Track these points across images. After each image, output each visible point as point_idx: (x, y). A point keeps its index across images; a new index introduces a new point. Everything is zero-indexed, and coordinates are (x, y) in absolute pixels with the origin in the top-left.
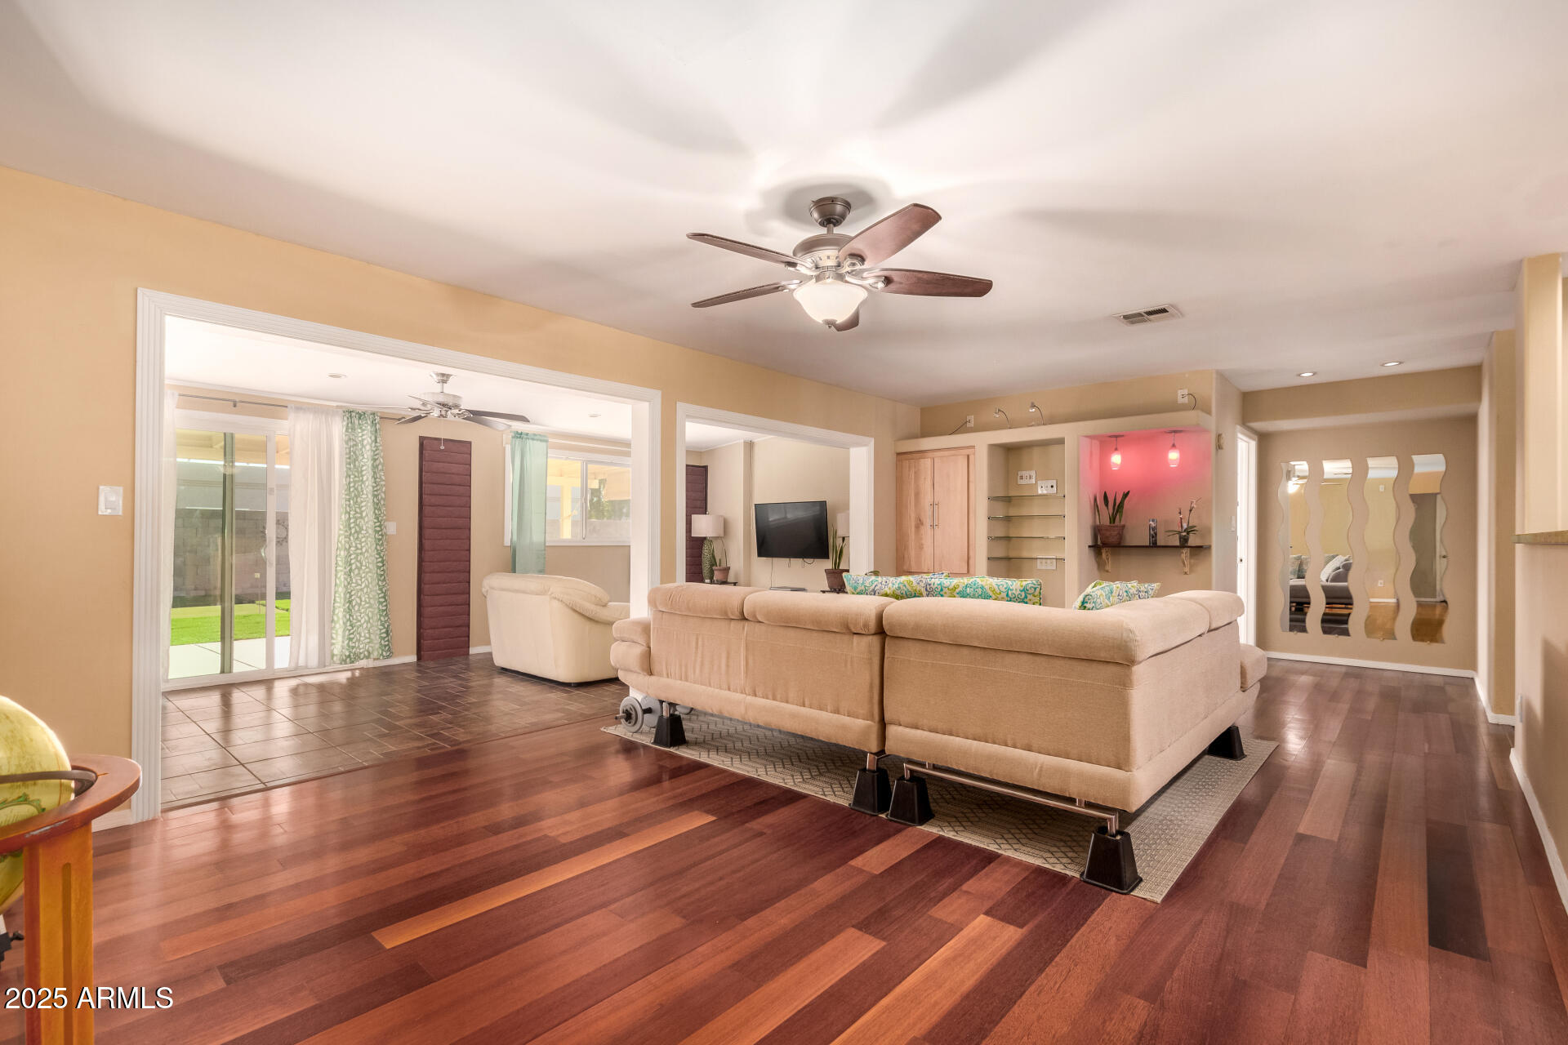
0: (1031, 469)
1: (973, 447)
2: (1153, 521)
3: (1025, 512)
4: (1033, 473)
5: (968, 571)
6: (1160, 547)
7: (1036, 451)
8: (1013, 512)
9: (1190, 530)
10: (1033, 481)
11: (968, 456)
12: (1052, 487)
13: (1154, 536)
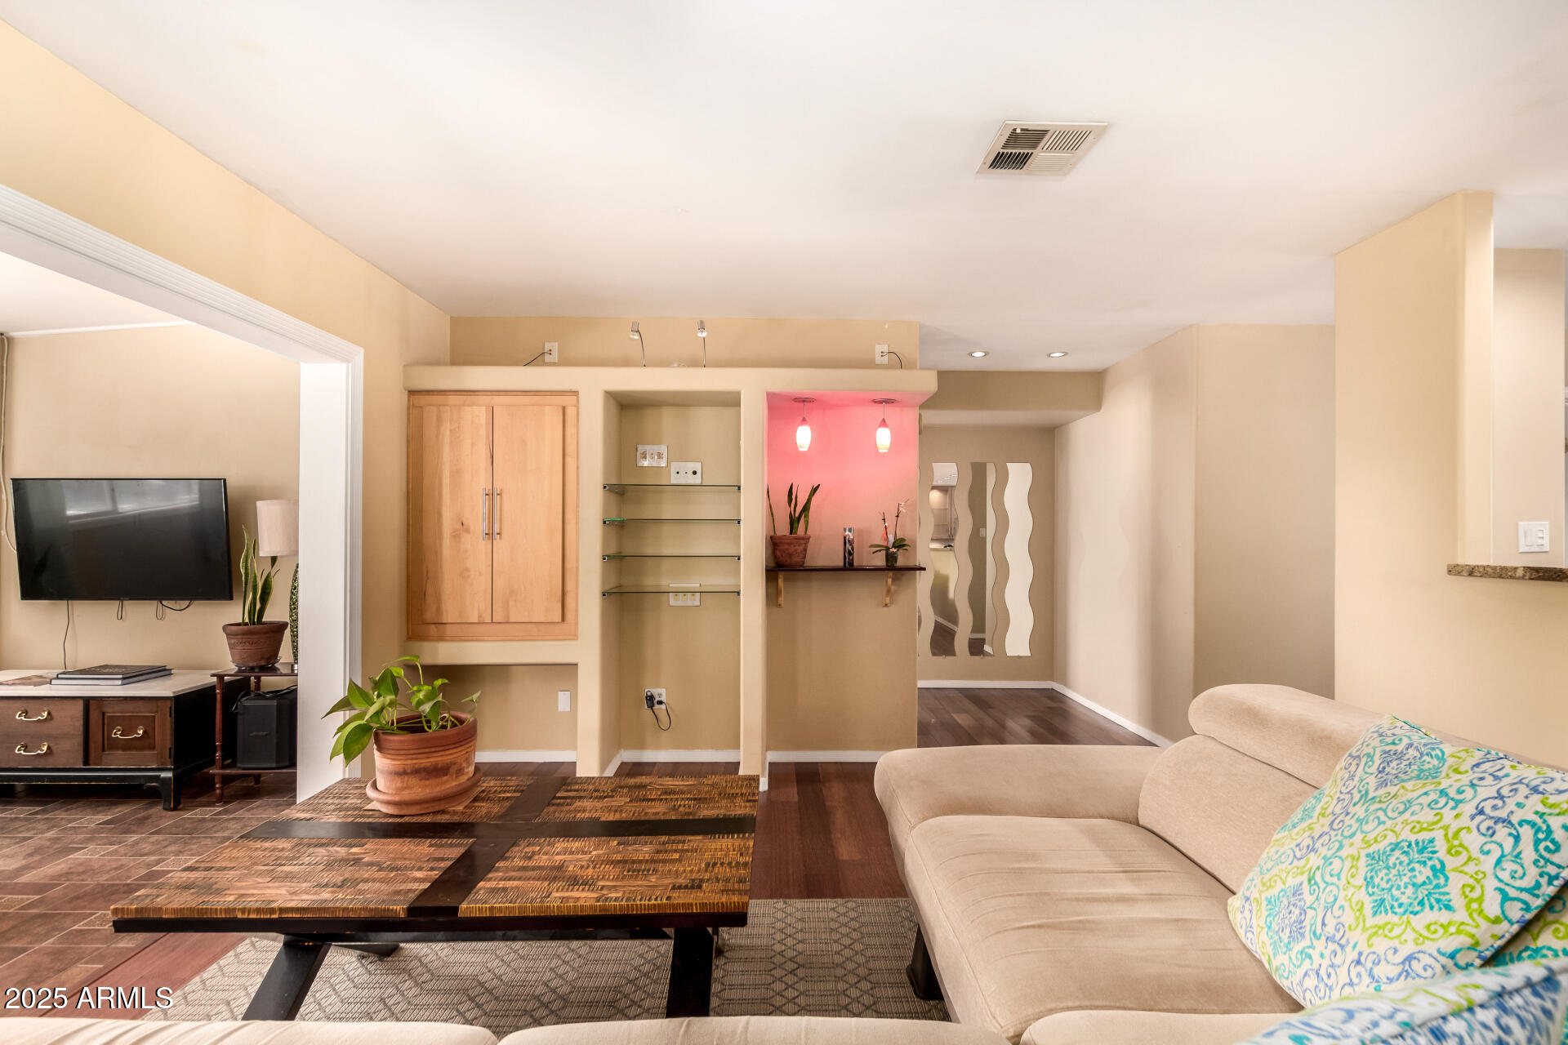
0: (660, 443)
1: (575, 393)
2: (850, 530)
3: (648, 512)
4: (663, 449)
5: (563, 619)
6: (861, 569)
7: (668, 416)
8: (630, 513)
9: (900, 544)
10: (663, 464)
11: (564, 409)
12: (695, 473)
13: (849, 554)
